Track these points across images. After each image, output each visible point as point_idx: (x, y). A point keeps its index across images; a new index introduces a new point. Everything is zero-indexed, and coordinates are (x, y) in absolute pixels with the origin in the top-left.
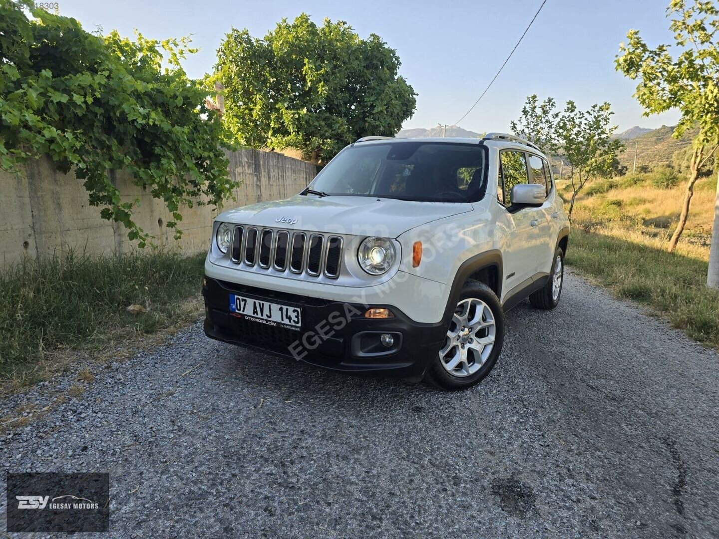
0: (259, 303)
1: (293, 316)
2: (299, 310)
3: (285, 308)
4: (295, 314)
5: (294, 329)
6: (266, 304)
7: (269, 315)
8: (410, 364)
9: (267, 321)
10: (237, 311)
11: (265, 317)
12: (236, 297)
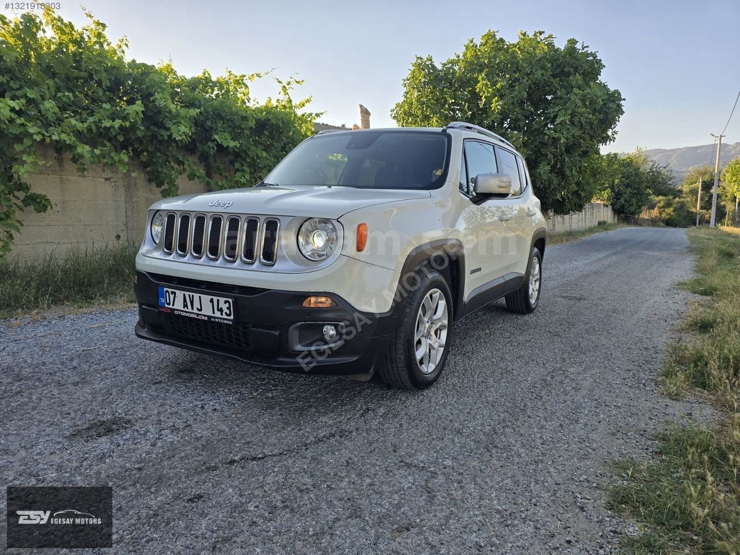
0: (189, 295)
1: (224, 307)
2: (230, 300)
3: (215, 299)
4: (227, 305)
5: (225, 322)
6: (196, 296)
7: (199, 308)
8: (355, 358)
9: (198, 315)
10: (166, 306)
11: (195, 311)
12: (165, 289)
